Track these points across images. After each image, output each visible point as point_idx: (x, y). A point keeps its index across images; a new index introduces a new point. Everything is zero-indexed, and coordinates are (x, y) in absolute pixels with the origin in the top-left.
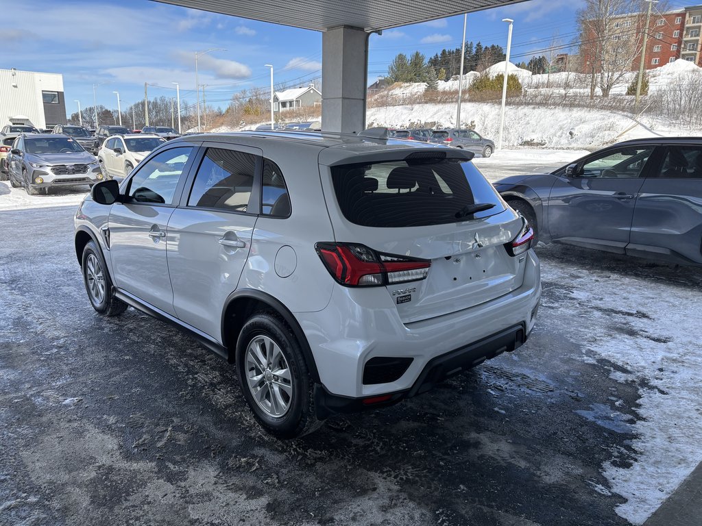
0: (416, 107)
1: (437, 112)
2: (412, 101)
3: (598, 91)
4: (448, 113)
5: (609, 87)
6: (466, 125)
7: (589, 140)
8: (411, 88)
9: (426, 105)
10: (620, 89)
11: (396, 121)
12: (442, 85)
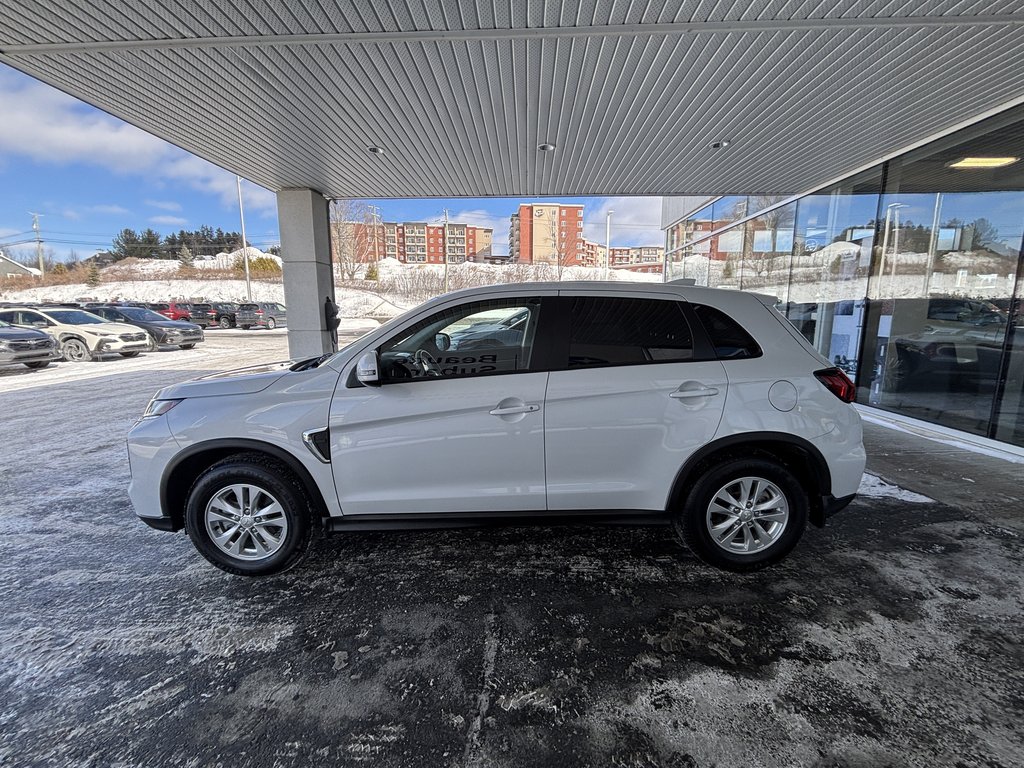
0: (174, 283)
1: (202, 288)
2: (168, 277)
3: (346, 276)
4: (216, 289)
5: (353, 273)
6: (238, 300)
7: (354, 311)
8: (151, 264)
9: (185, 282)
10: (361, 275)
11: (152, 296)
12: (198, 264)
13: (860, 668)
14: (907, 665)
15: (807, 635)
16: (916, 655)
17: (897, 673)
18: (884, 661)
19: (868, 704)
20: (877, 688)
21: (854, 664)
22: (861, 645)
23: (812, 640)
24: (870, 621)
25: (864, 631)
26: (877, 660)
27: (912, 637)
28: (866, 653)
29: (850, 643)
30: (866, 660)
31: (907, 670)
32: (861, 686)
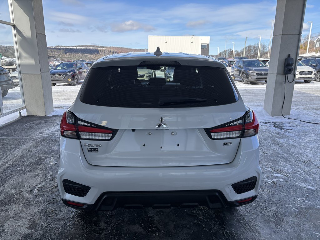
13: (15, 212)
14: (5, 224)
15: (36, 206)
16: (5, 230)
17: (5, 220)
18: (12, 219)
19: (5, 206)
20: (7, 211)
21: (17, 211)
22: (21, 218)
23: (33, 207)
24: (28, 228)
25: (25, 222)
26: (13, 218)
27: (11, 235)
28: (18, 217)
29: (24, 215)
30: (15, 215)
31: (4, 223)
32: (10, 208)
